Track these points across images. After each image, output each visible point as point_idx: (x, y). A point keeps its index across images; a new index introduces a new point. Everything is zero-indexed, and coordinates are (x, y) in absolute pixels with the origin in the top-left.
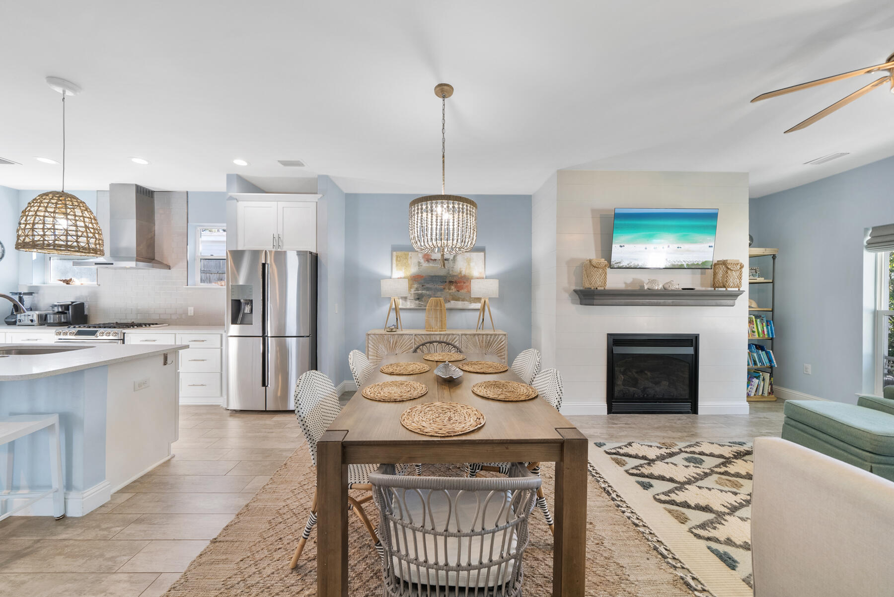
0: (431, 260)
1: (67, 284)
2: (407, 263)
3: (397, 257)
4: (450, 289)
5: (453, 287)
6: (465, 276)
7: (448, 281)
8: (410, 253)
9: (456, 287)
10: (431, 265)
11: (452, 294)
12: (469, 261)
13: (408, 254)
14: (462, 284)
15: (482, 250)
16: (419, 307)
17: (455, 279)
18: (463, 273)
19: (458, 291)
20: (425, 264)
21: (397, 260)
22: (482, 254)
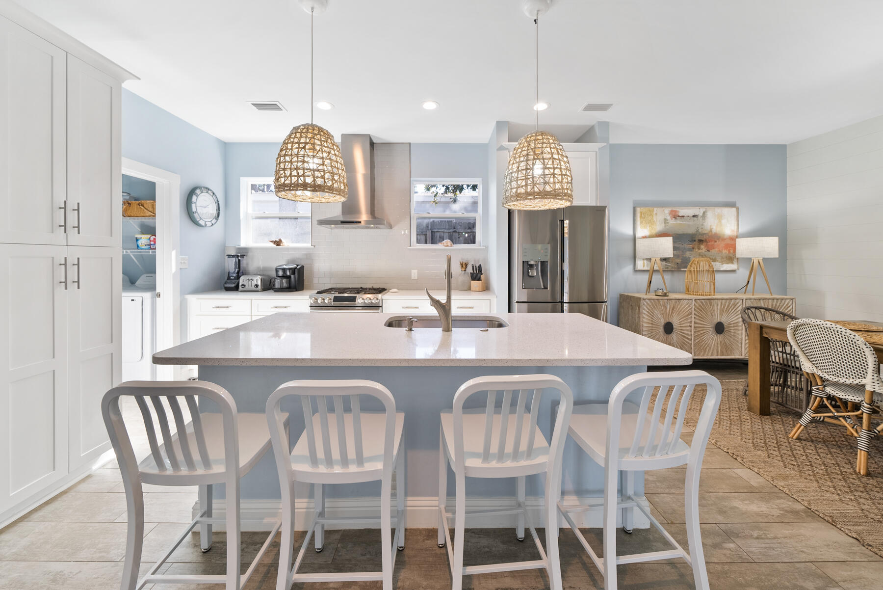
0: (679, 216)
1: (278, 245)
2: (652, 221)
3: (641, 213)
4: (699, 249)
5: (702, 247)
6: (716, 234)
7: (697, 239)
8: (655, 209)
9: (707, 246)
10: (678, 222)
11: (701, 254)
12: (720, 217)
13: (653, 210)
14: (712, 243)
15: (731, 205)
16: (666, 268)
17: (705, 237)
18: (714, 231)
19: (708, 251)
20: (672, 222)
21: (641, 217)
22: (734, 209)
